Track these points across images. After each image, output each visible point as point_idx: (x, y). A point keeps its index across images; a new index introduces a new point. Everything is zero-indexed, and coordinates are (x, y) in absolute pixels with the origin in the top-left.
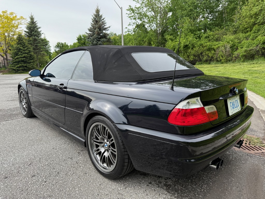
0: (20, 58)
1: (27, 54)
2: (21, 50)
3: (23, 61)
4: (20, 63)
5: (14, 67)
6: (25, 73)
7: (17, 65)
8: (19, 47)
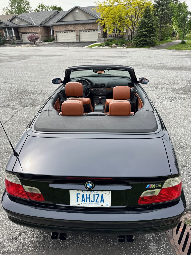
0: (142, 32)
1: (150, 27)
2: (146, 23)
3: (144, 35)
4: (142, 37)
5: (137, 41)
6: (144, 47)
7: (139, 39)
8: (144, 20)
